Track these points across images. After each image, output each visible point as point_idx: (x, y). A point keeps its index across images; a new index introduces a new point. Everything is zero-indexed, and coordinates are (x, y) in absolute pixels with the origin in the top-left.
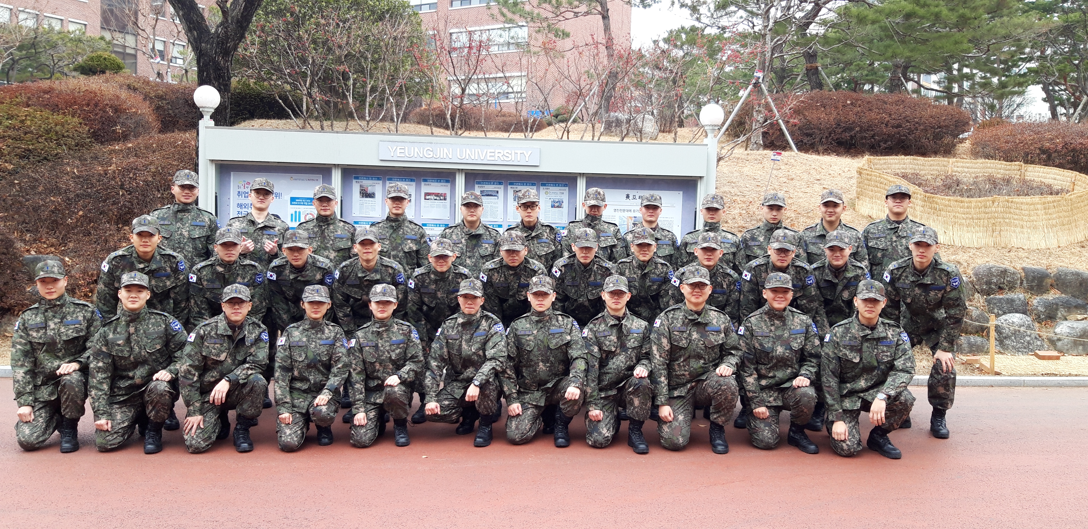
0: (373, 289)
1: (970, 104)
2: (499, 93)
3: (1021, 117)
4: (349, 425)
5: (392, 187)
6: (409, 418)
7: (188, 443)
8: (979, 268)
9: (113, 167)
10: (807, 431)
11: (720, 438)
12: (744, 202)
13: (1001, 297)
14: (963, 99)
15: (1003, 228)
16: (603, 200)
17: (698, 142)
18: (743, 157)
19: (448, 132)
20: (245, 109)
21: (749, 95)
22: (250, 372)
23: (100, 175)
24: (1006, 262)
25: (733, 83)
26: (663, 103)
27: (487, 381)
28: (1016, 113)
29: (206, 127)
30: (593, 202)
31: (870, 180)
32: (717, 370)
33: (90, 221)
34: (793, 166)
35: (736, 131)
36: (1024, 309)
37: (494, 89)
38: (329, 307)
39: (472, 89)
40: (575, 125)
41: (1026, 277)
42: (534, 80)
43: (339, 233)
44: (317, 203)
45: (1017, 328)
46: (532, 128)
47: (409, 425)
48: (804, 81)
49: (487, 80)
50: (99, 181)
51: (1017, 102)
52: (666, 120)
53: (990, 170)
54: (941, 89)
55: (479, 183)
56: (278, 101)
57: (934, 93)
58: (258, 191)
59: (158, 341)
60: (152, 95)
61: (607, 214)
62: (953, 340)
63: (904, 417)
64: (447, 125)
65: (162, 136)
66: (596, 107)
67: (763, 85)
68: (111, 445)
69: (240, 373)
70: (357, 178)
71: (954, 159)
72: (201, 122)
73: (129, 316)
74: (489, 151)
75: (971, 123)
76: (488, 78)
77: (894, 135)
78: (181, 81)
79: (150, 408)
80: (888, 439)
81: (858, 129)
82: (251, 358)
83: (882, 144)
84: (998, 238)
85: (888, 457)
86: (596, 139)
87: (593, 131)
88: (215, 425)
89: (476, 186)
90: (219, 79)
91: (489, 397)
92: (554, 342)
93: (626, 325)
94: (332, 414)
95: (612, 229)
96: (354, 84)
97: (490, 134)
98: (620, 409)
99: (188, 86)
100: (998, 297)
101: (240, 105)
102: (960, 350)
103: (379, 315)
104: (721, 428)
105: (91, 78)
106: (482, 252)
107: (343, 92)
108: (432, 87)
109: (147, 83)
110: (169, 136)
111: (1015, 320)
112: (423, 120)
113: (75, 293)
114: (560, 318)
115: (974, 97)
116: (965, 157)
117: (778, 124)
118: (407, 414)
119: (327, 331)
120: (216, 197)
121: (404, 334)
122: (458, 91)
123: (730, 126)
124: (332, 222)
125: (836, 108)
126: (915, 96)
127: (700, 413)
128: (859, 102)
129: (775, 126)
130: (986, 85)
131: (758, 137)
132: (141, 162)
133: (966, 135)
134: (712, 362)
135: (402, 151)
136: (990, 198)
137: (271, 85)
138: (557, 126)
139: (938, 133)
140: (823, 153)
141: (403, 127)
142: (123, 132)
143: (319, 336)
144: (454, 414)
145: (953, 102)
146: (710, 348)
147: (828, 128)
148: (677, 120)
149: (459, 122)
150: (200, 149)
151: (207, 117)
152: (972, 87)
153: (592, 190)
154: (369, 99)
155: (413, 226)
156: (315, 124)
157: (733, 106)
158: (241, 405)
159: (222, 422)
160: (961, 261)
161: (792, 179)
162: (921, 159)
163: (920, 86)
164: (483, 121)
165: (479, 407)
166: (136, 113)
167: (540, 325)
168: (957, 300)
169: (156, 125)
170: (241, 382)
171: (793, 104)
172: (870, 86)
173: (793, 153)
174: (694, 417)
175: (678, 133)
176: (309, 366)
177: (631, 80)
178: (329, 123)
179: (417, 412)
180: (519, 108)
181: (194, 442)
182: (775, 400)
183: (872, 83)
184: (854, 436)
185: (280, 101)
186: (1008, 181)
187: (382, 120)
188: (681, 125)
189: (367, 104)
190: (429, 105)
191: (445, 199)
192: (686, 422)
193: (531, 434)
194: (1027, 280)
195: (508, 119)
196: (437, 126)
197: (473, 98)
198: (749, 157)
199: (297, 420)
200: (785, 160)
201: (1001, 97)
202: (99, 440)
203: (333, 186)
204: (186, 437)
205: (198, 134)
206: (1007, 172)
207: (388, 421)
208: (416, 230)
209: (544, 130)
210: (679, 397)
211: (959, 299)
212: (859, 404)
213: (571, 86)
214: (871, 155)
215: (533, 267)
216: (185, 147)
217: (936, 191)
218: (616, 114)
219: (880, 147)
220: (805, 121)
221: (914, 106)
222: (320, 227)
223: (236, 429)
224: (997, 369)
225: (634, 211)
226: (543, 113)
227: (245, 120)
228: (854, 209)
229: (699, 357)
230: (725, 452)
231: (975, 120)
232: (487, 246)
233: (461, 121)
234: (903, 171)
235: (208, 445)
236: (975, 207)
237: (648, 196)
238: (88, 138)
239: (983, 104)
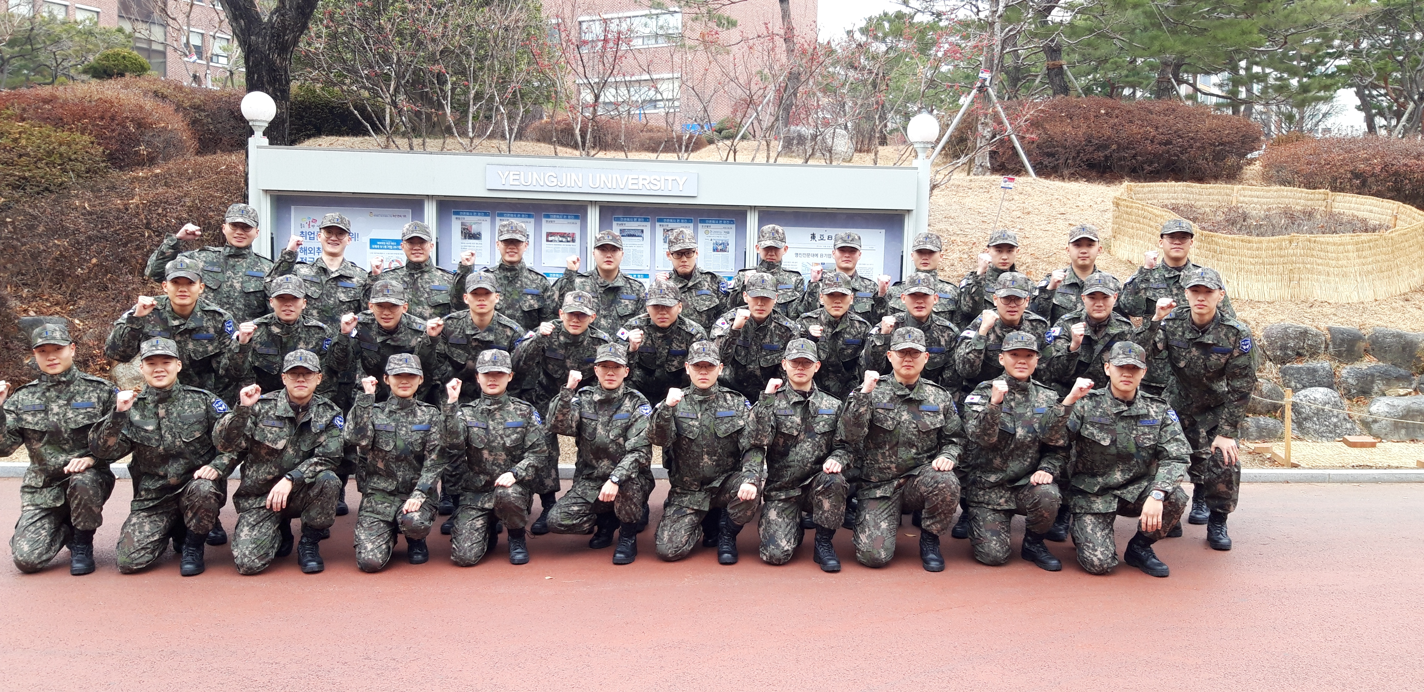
0: (480, 357)
1: (1261, 113)
2: (644, 101)
3: (1327, 130)
4: (449, 537)
5: (504, 226)
6: (528, 528)
7: (238, 562)
8: (1272, 329)
9: (136, 200)
10: (1046, 542)
11: (933, 552)
12: (965, 243)
13: (1300, 365)
14: (1252, 107)
15: (1302, 276)
16: (783, 240)
17: (906, 164)
18: (965, 184)
19: (577, 153)
20: (310, 123)
21: (973, 102)
22: (319, 468)
23: (119, 210)
24: (1307, 321)
25: (951, 87)
26: (859, 113)
27: (629, 478)
28: (1321, 126)
29: (258, 147)
30: (769, 243)
31: (1130, 214)
32: (934, 463)
33: (107, 272)
34: (1029, 195)
35: (955, 151)
36: (1329, 382)
37: (637, 96)
38: (421, 382)
39: (609, 95)
40: (744, 143)
41: (1333, 339)
42: (689, 83)
43: (437, 283)
44: (406, 246)
45: (1320, 406)
46: (687, 147)
47: (528, 537)
48: (1044, 84)
49: (628, 84)
50: (117, 219)
51: (1323, 111)
52: (864, 136)
53: (1287, 201)
54: (1223, 94)
55: (618, 219)
56: (353, 113)
57: (1214, 100)
58: (330, 230)
59: (196, 427)
60: (187, 104)
61: (788, 260)
62: (1237, 422)
63: (1174, 522)
64: (576, 143)
65: (200, 159)
66: (773, 119)
67: (990, 90)
68: (137, 565)
69: (305, 469)
70: (457, 213)
71: (1240, 186)
72: (251, 140)
73: (157, 394)
74: (631, 177)
75: (1262, 138)
76: (630, 82)
77: (1161, 155)
78: (225, 86)
79: (190, 515)
80: (1151, 551)
81: (1114, 147)
82: (321, 449)
83: (1146, 166)
84: (1297, 290)
85: (1152, 575)
86: (772, 161)
87: (768, 150)
88: (273, 538)
89: (615, 223)
90: (275, 83)
91: (631, 500)
92: (723, 428)
93: (813, 403)
94: (427, 523)
95: (794, 278)
96: (453, 90)
97: (632, 155)
98: (804, 513)
99: (233, 93)
100: (1295, 365)
101: (302, 117)
102: (1246, 435)
103: (490, 391)
104: (935, 539)
105: (105, 83)
106: (620, 310)
107: (438, 100)
108: (556, 92)
109: (180, 88)
110: (208, 159)
111: (1318, 396)
112: (544, 137)
113: (89, 366)
114: (728, 396)
115: (1267, 104)
116: (1254, 183)
117: (1010, 141)
118: (526, 523)
119: (419, 413)
120: (272, 238)
121: (523, 416)
122: (590, 98)
123: (947, 143)
124: (427, 269)
125: (1086, 118)
126: (1189, 103)
127: (908, 519)
128: (1117, 112)
129: (1006, 143)
130: (1282, 88)
131: (984, 157)
132: (172, 193)
133: (1256, 154)
134: (926, 452)
135: (517, 177)
136: (1286, 237)
137: (343, 91)
138: (720, 144)
139: (1219, 152)
140: (1069, 179)
141: (518, 146)
142: (149, 153)
143: (410, 419)
144: (585, 522)
145: (1239, 111)
146: (924, 433)
147: (1076, 146)
148: (877, 135)
149: (592, 140)
150: (250, 176)
151: (258, 134)
152: (1265, 91)
153: (767, 228)
154: (472, 109)
155: (533, 276)
156: (402, 142)
157: (951, 117)
158: (308, 511)
159: (283, 535)
160: (1248, 319)
161: (1029, 213)
162: (1196, 186)
163: (1197, 90)
164: (623, 138)
165: (620, 511)
166: (165, 128)
167: (705, 406)
168: (1245, 368)
169: (193, 144)
170: (307, 481)
171: (1030, 113)
172: (1131, 90)
173: (1029, 179)
174: (900, 524)
175: (880, 154)
176: (398, 459)
177: (817, 83)
178: (420, 140)
179: (538, 520)
180: (670, 120)
181: (246, 560)
182: (1006, 502)
183: (1133, 86)
184: (1107, 548)
185: (356, 112)
186: (1310, 215)
187: (490, 137)
188: (883, 141)
189: (471, 118)
190: (552, 117)
191: (573, 241)
192: (890, 530)
193: (688, 548)
194: (1334, 344)
195: (655, 135)
196: (563, 145)
197: (610, 108)
198: (973, 185)
199: (381, 531)
200: (1020, 188)
201: (1301, 105)
202: (121, 559)
203: (426, 223)
204: (235, 553)
205: (247, 156)
206: (1309, 203)
207: (500, 532)
208: (538, 281)
209: (703, 150)
210: (883, 498)
211: (1247, 367)
212: (1115, 505)
213: (739, 91)
214: (1132, 181)
215: (690, 330)
216: (231, 173)
217: (1216, 227)
218: (798, 128)
219: (1143, 170)
220: (1045, 136)
221: (1189, 116)
222: (411, 275)
223: (301, 543)
224: (1293, 460)
225: (822, 256)
226: (702, 127)
227: (309, 137)
228: (1109, 252)
229: (911, 444)
230: (940, 569)
231: (1267, 135)
232: (627, 302)
233: (595, 137)
234: (1173, 201)
235: (264, 565)
236: (1267, 249)
237: (843, 235)
238: (103, 161)
239: (1279, 113)
